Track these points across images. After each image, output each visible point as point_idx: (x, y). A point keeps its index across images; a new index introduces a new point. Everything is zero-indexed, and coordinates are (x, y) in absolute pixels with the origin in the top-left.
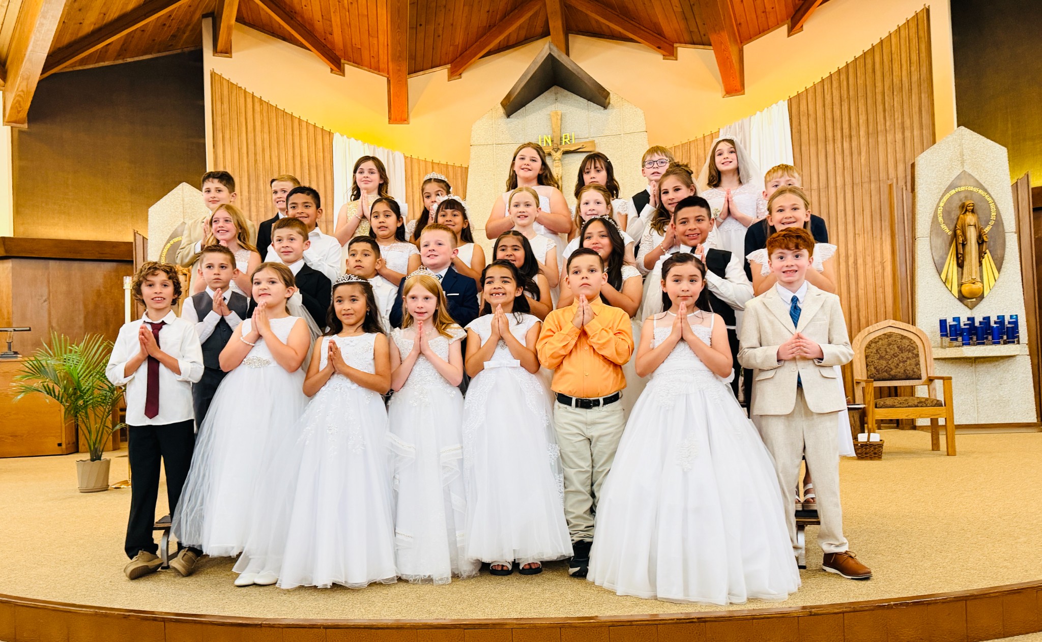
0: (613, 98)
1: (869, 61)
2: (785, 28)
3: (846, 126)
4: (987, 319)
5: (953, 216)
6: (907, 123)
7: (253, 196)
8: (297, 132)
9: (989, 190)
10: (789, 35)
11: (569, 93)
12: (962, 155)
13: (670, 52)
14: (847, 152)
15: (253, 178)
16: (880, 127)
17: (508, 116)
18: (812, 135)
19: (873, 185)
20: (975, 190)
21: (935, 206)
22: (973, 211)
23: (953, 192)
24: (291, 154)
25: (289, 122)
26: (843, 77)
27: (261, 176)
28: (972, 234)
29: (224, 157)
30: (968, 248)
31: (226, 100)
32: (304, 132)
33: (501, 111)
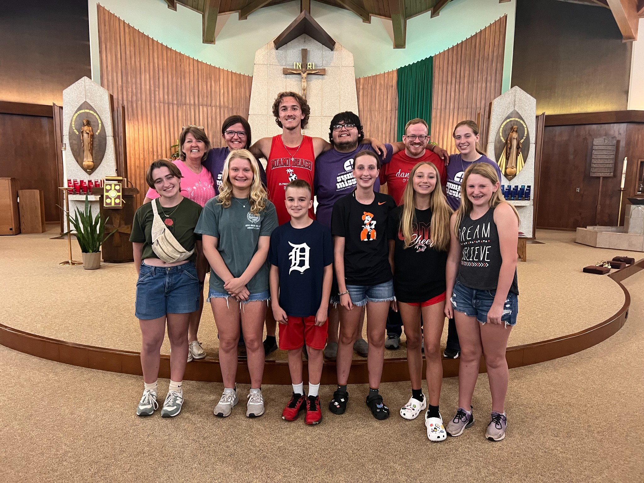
0: (336, 46)
1: (473, 41)
2: (430, 12)
3: (458, 76)
4: (517, 187)
6: (489, 78)
7: (124, 85)
8: (151, 47)
9: (525, 120)
10: (431, 17)
11: (312, 39)
12: (515, 101)
13: (367, 19)
14: (457, 90)
15: (124, 74)
16: (475, 79)
17: (277, 49)
20: (519, 120)
21: (499, 127)
23: (508, 120)
24: (147, 61)
27: (129, 73)
28: (515, 143)
29: (107, 60)
30: (512, 150)
31: (107, 24)
33: (273, 45)
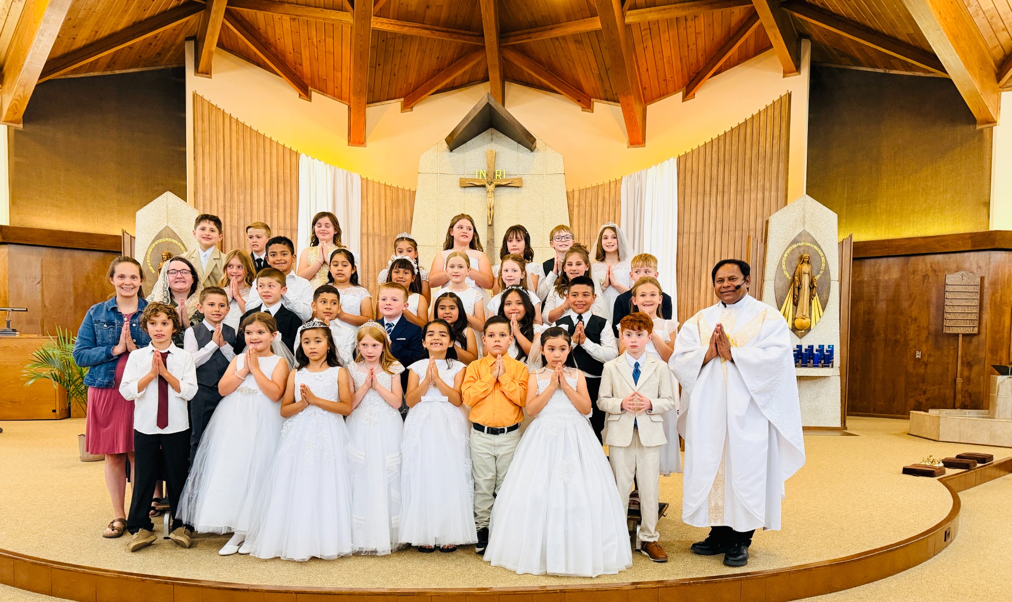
0: (539, 144)
1: (742, 132)
2: (680, 95)
3: (720, 183)
4: (811, 347)
5: (793, 265)
6: (767, 185)
7: (228, 204)
8: (268, 151)
9: (822, 246)
10: (683, 101)
11: (503, 135)
12: (804, 217)
13: (587, 105)
14: (719, 205)
15: (228, 188)
16: (747, 187)
17: (451, 151)
18: (694, 189)
19: (737, 233)
20: (812, 246)
21: (781, 256)
22: (808, 262)
23: (795, 246)
24: (262, 170)
25: (261, 142)
26: (721, 142)
27: (236, 187)
28: (806, 280)
29: (203, 169)
30: (802, 291)
31: (206, 119)
32: (274, 151)
33: (445, 145)
